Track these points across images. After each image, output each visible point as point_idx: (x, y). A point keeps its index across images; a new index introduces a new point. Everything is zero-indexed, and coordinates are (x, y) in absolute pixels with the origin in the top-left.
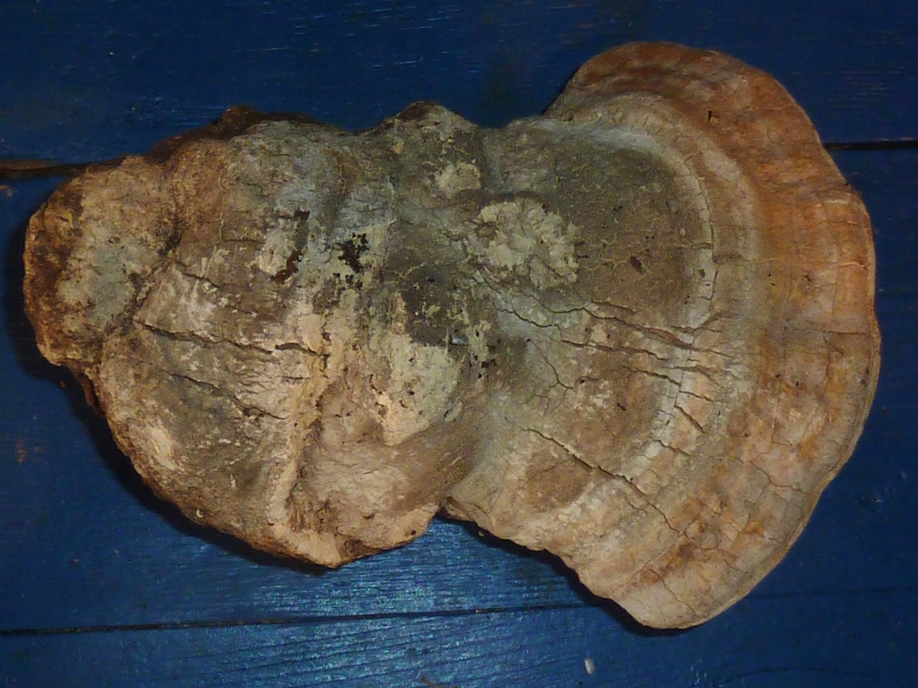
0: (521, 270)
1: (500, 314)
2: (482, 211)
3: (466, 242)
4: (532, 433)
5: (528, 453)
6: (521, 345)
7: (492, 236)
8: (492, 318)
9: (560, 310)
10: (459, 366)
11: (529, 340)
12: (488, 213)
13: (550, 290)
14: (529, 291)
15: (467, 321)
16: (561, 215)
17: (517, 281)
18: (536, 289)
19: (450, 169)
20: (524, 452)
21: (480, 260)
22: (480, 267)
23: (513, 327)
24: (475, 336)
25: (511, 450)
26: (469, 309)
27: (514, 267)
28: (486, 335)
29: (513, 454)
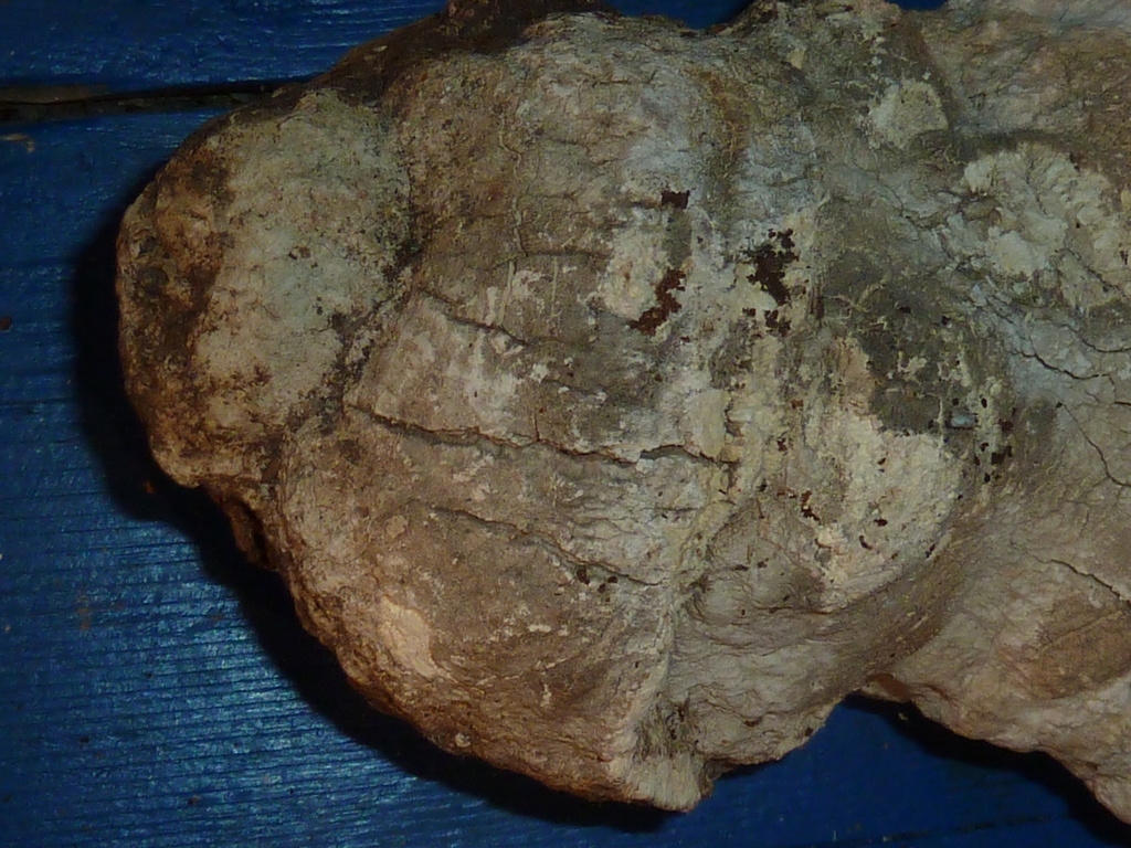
0: (1048, 280)
1: (1012, 361)
2: (966, 171)
3: (945, 231)
4: (1056, 567)
5: (1046, 601)
6: (1046, 414)
7: (991, 218)
8: (1002, 370)
9: (1114, 347)
10: (960, 465)
11: (1059, 405)
12: (976, 174)
13: (1097, 313)
14: (1061, 316)
15: (966, 381)
16: (1105, 173)
17: (1039, 298)
18: (1075, 314)
19: (892, 94)
20: (1039, 600)
21: (976, 264)
22: (977, 276)
23: (1035, 383)
24: (980, 405)
25: (1015, 595)
26: (970, 357)
27: (1037, 275)
28: (996, 402)
29: (1018, 603)
